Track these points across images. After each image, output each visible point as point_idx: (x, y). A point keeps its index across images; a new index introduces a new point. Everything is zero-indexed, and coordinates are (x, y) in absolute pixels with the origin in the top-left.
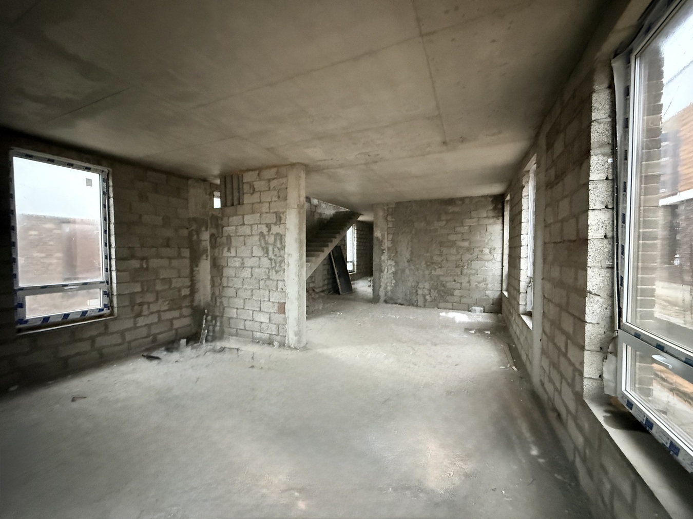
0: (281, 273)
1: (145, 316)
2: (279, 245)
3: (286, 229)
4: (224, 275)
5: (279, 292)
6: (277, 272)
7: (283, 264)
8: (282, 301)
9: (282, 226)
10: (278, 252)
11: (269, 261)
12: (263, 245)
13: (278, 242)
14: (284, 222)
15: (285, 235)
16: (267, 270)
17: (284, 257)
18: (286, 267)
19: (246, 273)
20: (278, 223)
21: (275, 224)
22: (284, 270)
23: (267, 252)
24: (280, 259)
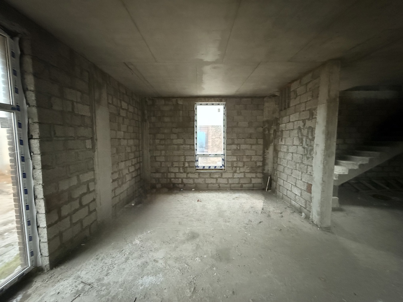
0: (310, 159)
1: (238, 173)
2: (310, 137)
3: (316, 123)
4: (279, 156)
5: (308, 174)
6: (308, 158)
7: (312, 153)
8: (310, 183)
9: (313, 121)
10: (309, 142)
11: (303, 149)
12: (300, 137)
13: (310, 134)
14: (315, 117)
15: (315, 128)
16: (301, 156)
17: (313, 147)
18: (314, 155)
19: (289, 157)
20: (311, 118)
21: (309, 119)
22: (313, 157)
23: (302, 143)
24: (310, 148)
